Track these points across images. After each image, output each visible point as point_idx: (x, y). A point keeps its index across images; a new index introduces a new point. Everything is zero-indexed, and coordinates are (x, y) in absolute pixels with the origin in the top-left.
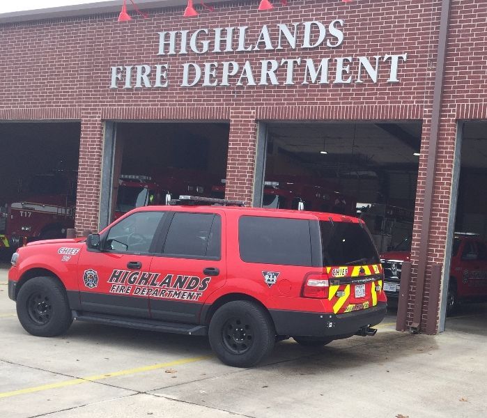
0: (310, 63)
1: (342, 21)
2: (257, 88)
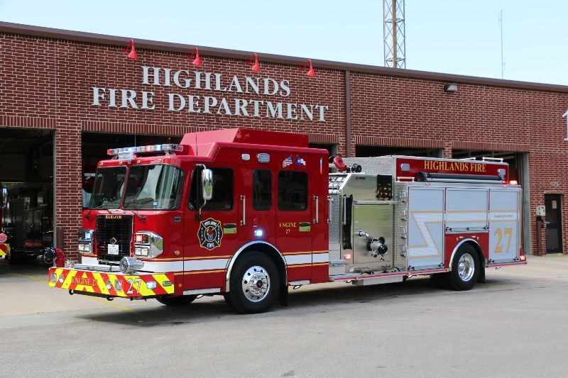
0: (270, 104)
1: (288, 82)
2: (232, 117)
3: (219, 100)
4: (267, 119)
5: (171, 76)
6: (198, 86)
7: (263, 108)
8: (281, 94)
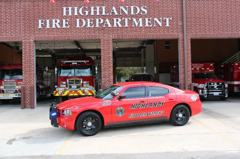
1: (146, 7)
2: (112, 28)
3: (104, 20)
4: (133, 27)
5: (78, 11)
6: (92, 14)
7: (130, 22)
8: (141, 14)
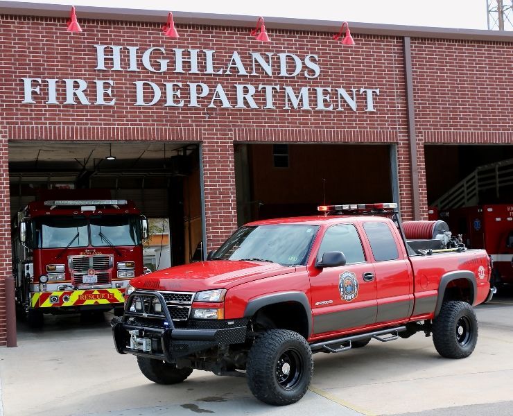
0: (289, 90)
1: (316, 56)
2: (232, 110)
3: (212, 88)
4: (287, 111)
5: (139, 57)
6: (179, 68)
7: (280, 96)
8: (306, 75)
